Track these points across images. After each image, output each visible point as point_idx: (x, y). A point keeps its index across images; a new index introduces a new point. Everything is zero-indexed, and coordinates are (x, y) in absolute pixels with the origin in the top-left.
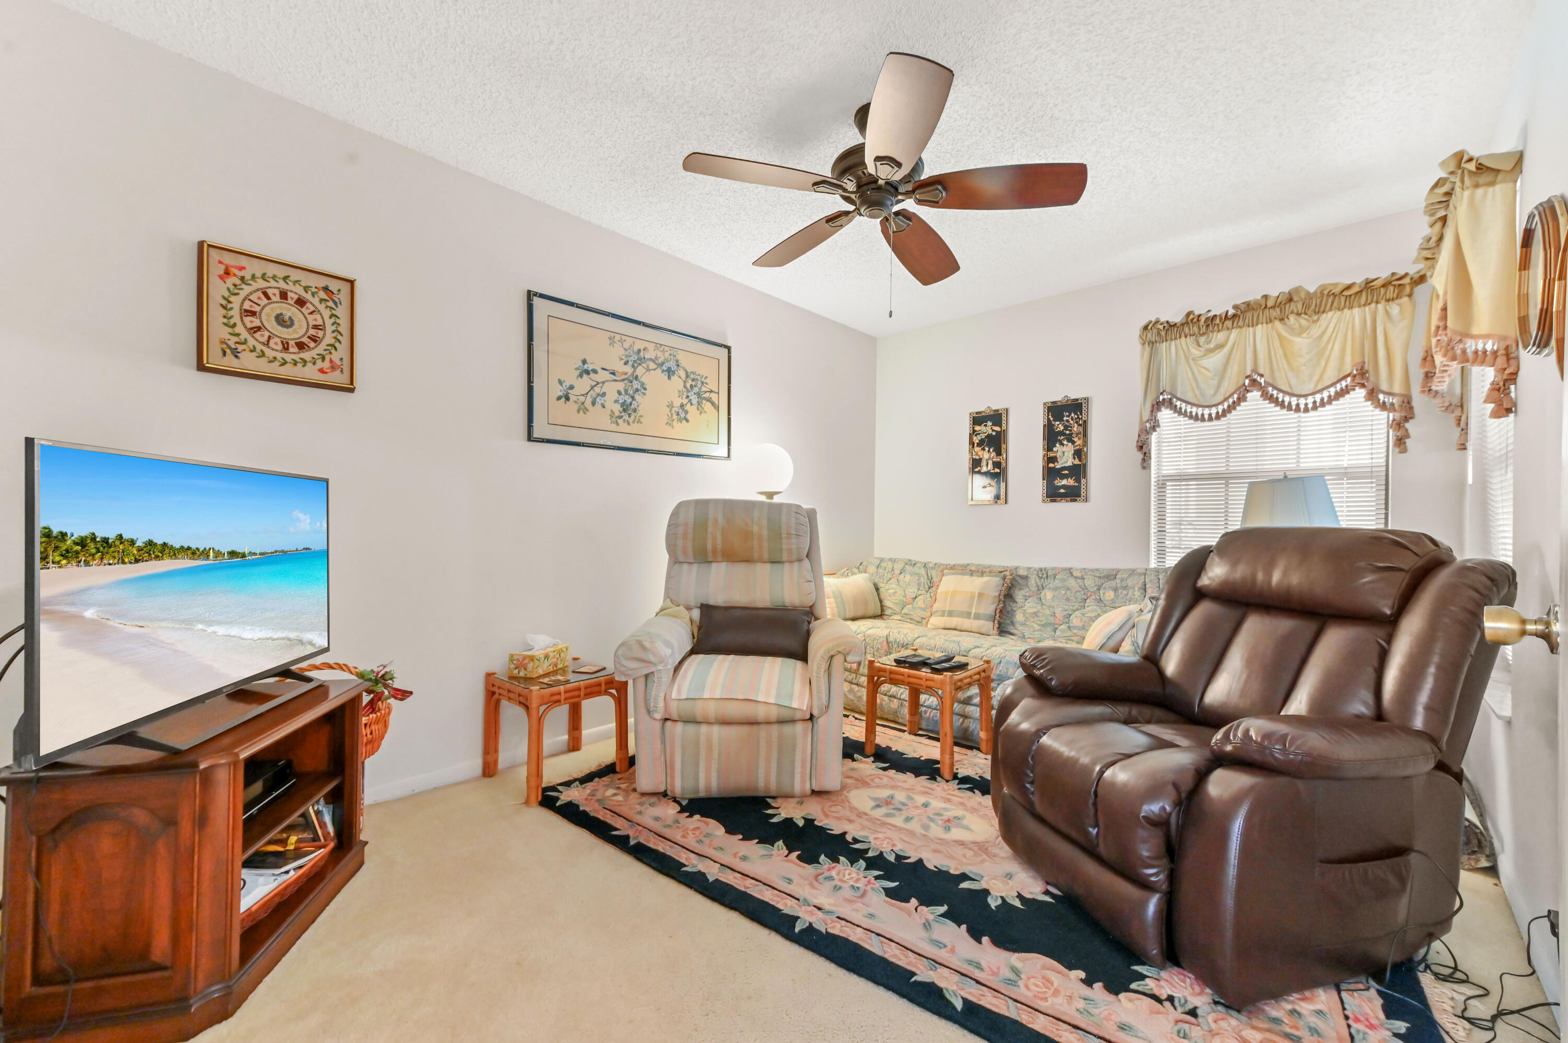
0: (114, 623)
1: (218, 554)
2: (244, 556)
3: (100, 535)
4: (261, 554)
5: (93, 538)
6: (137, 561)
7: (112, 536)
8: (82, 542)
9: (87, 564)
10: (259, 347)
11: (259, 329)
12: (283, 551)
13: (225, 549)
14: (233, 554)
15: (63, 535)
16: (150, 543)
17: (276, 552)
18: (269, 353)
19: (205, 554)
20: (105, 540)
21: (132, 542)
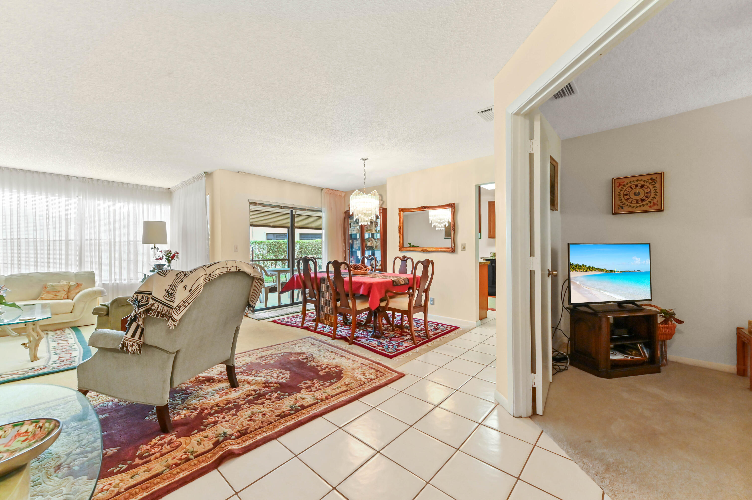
0: (582, 286)
1: (607, 271)
2: (615, 272)
3: (579, 264)
4: (620, 272)
5: (578, 265)
6: (587, 271)
7: (581, 264)
8: (576, 266)
9: (577, 271)
10: (629, 204)
11: (629, 199)
12: (629, 271)
13: (609, 269)
14: (611, 271)
15: (573, 264)
16: (589, 267)
17: (626, 271)
18: (632, 205)
19: (603, 270)
20: (580, 265)
21: (586, 266)
